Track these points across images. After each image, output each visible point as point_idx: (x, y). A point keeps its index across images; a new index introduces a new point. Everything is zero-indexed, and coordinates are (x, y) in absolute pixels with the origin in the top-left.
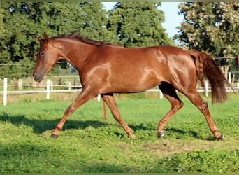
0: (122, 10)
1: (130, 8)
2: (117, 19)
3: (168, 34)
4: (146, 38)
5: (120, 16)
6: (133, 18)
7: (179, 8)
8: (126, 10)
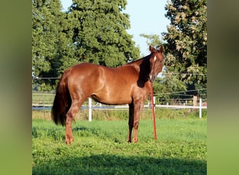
0: (80, 12)
1: (89, 9)
2: (73, 23)
3: (134, 43)
4: (110, 47)
5: (77, 19)
6: (93, 22)
7: (166, 9)
8: (85, 13)
